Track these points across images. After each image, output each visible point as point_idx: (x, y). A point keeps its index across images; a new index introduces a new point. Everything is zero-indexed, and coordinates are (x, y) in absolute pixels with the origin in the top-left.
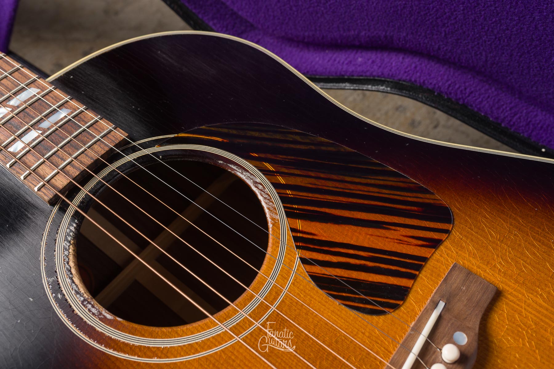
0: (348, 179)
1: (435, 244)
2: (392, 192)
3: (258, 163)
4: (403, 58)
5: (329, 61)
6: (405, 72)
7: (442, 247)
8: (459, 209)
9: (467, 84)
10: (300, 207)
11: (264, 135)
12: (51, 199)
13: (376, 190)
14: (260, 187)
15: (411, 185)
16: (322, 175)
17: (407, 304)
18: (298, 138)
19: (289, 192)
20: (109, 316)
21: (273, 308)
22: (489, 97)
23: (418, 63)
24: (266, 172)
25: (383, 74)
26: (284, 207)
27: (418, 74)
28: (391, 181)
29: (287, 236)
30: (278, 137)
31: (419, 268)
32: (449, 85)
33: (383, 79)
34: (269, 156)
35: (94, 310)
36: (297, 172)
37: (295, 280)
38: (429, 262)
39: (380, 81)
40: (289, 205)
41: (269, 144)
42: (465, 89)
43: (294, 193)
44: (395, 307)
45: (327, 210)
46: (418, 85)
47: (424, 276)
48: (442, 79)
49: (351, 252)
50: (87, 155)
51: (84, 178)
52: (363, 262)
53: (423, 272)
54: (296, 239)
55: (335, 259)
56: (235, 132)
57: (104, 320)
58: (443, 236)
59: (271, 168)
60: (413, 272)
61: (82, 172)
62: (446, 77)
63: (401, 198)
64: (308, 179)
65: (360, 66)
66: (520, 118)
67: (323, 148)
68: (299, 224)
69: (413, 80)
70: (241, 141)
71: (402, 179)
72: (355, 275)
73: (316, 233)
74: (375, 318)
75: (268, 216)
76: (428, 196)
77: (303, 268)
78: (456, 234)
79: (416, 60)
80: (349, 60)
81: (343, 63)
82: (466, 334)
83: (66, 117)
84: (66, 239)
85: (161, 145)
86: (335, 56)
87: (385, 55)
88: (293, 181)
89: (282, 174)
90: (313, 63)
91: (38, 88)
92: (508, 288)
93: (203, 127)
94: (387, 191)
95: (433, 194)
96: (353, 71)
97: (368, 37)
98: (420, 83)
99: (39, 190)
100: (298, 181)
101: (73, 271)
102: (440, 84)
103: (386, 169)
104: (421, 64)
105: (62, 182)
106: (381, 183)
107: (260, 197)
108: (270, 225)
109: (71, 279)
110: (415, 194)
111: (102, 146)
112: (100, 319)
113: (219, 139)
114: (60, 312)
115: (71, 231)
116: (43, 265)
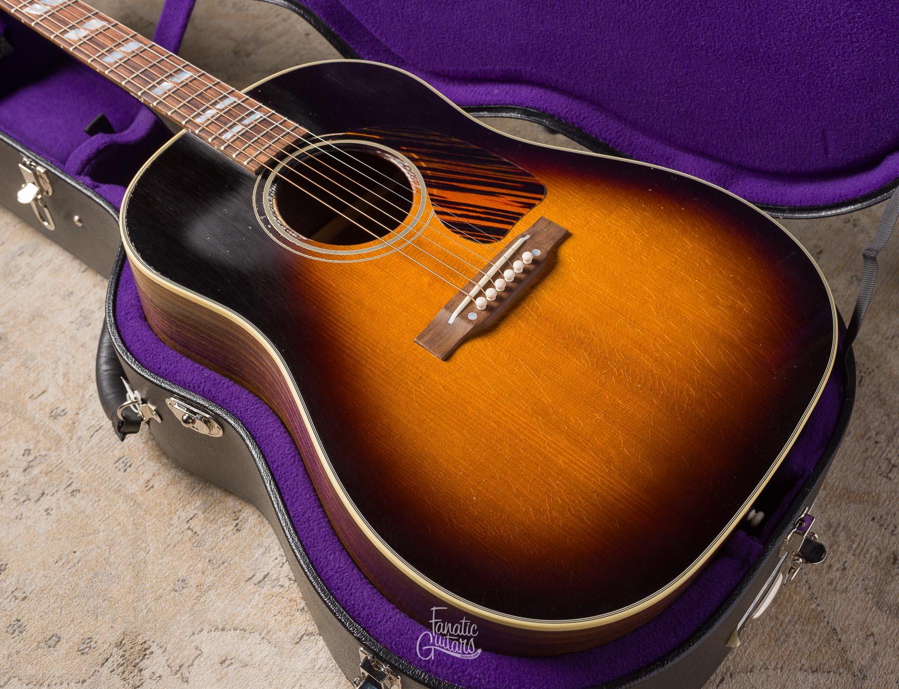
1: (530, 206)
3: (406, 153)
4: (532, 90)
5: (470, 93)
6: (532, 100)
7: (535, 208)
8: (552, 187)
9: (582, 111)
10: (436, 181)
11: (411, 136)
12: (257, 170)
13: (493, 173)
14: (408, 168)
15: (520, 171)
16: (454, 163)
17: (506, 238)
18: (437, 138)
19: (429, 172)
20: (304, 238)
21: (419, 234)
22: (599, 122)
23: (543, 94)
24: (412, 159)
25: (514, 102)
26: (425, 181)
27: (542, 102)
28: (504, 168)
29: (426, 198)
30: (422, 137)
31: (517, 219)
32: (567, 112)
33: (514, 107)
34: (415, 149)
35: (293, 235)
36: (436, 160)
37: (430, 223)
38: (524, 217)
39: (512, 108)
40: (428, 180)
41: (415, 141)
42: (580, 115)
43: (432, 173)
44: (499, 239)
45: (456, 184)
46: (542, 111)
47: (519, 224)
48: (561, 107)
49: (471, 209)
50: (280, 143)
51: (282, 156)
52: (478, 215)
53: (519, 222)
54: (432, 200)
55: (459, 212)
56: (389, 133)
57: (302, 240)
58: (537, 202)
59: (416, 157)
60: (512, 221)
61: (277, 153)
62: (565, 105)
63: (510, 179)
64: (443, 165)
65: (495, 96)
66: (624, 140)
67: (456, 145)
68: (435, 191)
69: (538, 106)
70: (394, 139)
71: (512, 167)
72: (471, 221)
73: (447, 197)
74: (484, 245)
75: (413, 186)
76: (530, 178)
77: (437, 216)
78: (546, 201)
79: (542, 91)
80: (487, 91)
81: (482, 94)
82: (540, 251)
83: (261, 117)
84: (270, 195)
85: (334, 140)
86: (476, 89)
87: (517, 87)
88: (432, 165)
89: (424, 161)
90: (458, 95)
91: (237, 96)
92: (576, 233)
93: (365, 129)
94: (500, 174)
95: (533, 177)
96: (489, 101)
97: (502, 70)
98: (543, 109)
99: (248, 164)
100: (436, 166)
101: (277, 213)
102: (559, 111)
103: (502, 160)
104: (546, 95)
105: (263, 159)
106: (497, 169)
107: (407, 175)
108: (414, 192)
109: (276, 217)
110: (520, 177)
111: (291, 137)
112: (299, 240)
113: (378, 137)
114: (271, 235)
115: (273, 190)
116: (255, 209)
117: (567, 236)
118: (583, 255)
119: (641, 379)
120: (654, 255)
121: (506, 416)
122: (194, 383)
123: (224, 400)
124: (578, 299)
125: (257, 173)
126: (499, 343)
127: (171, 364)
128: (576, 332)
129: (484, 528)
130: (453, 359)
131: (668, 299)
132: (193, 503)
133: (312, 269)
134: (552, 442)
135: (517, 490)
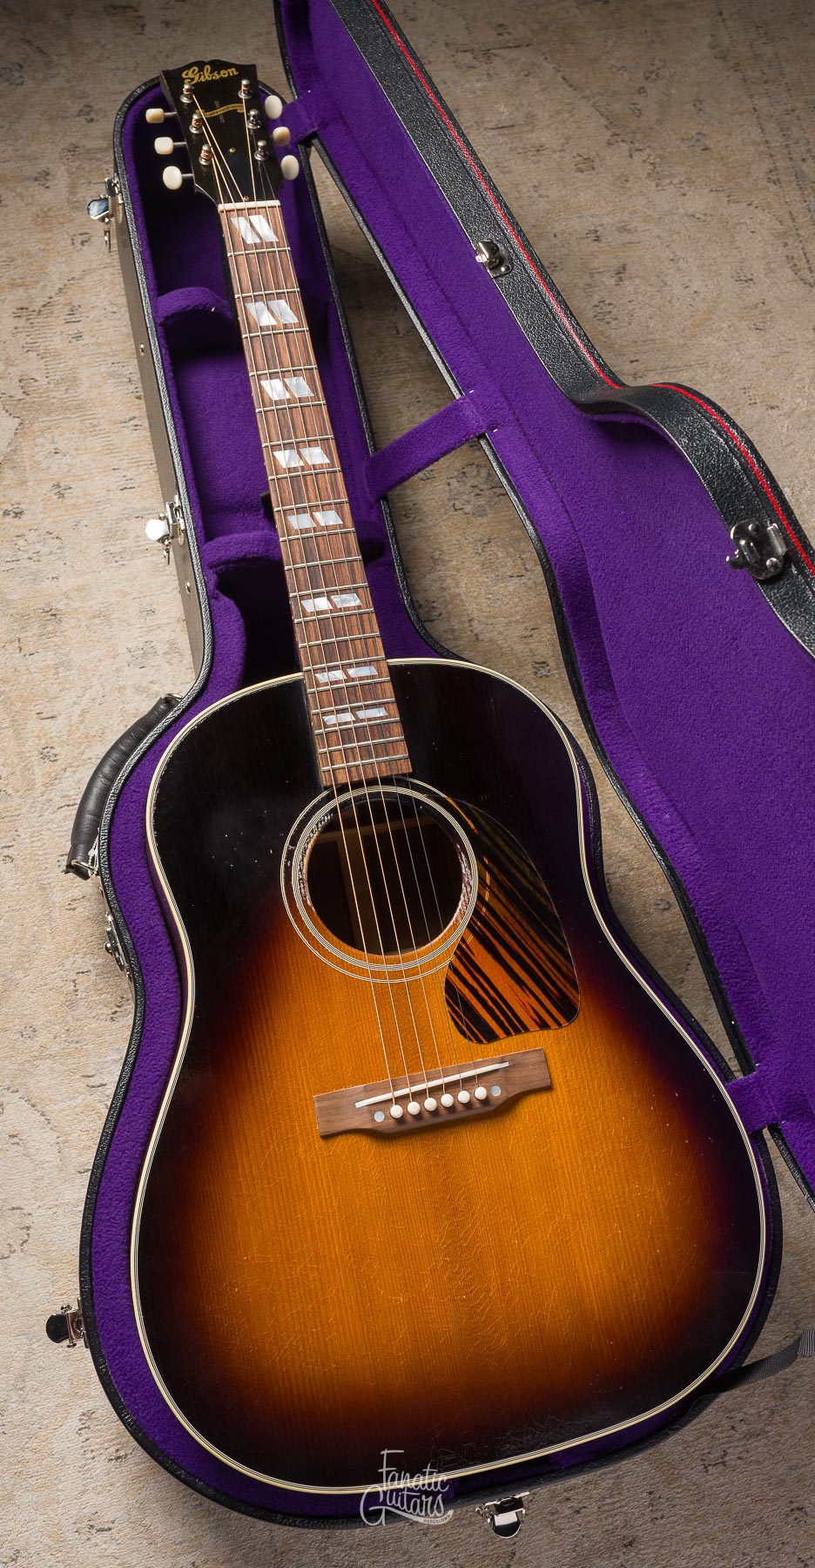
0: (532, 933)
1: (543, 1025)
2: (552, 969)
3: (483, 869)
7: (546, 1032)
8: (584, 1018)
10: (482, 927)
11: (507, 849)
12: (326, 784)
13: (543, 958)
14: (468, 889)
15: (571, 975)
16: (518, 916)
17: (488, 1046)
18: (528, 871)
19: (484, 909)
20: (309, 903)
21: (405, 980)
24: (482, 880)
26: (471, 918)
28: (560, 960)
29: (455, 939)
30: (515, 858)
31: (517, 1031)
32: (706, 909)
34: (495, 870)
35: (303, 890)
36: (503, 899)
37: (434, 974)
38: (528, 1034)
40: (475, 920)
41: (503, 859)
42: (715, 924)
43: (487, 913)
44: (479, 1041)
45: (495, 943)
46: (683, 887)
47: (516, 1039)
48: (705, 899)
49: (486, 985)
51: (357, 785)
52: (486, 998)
53: (518, 1036)
54: (459, 947)
56: (488, 828)
57: (305, 902)
58: (553, 1025)
59: (488, 882)
60: (512, 1031)
61: (359, 779)
62: (710, 900)
63: (553, 977)
64: (506, 911)
65: (660, 823)
66: (736, 983)
67: (538, 895)
68: (470, 939)
70: (486, 841)
71: (568, 965)
72: (474, 1002)
73: (475, 953)
74: (460, 1036)
75: (455, 915)
76: (574, 991)
77: (445, 970)
78: (564, 1031)
80: (660, 806)
81: (652, 805)
82: (502, 1092)
83: (382, 718)
84: (317, 825)
85: (429, 797)
87: (687, 834)
88: (493, 902)
89: (492, 892)
91: (378, 670)
92: (559, 1090)
93: (470, 805)
94: (550, 965)
95: (578, 992)
99: (327, 770)
100: (497, 907)
101: (308, 851)
103: (565, 948)
105: (343, 778)
106: (552, 955)
107: (462, 898)
108: (451, 924)
109: (303, 858)
110: (565, 982)
111: (386, 767)
112: (303, 900)
113: (472, 826)
114: (282, 875)
115: (324, 820)
116: (292, 832)
117: (549, 1089)
118: (542, 1122)
119: (471, 1292)
120: (608, 1173)
121: (326, 1235)
122: (136, 924)
123: (147, 965)
124: (492, 1166)
125: (326, 788)
126: (383, 1157)
127: (132, 885)
128: (459, 1199)
129: (222, 1323)
130: (330, 1142)
131: (574, 1230)
132: (96, 957)
133: (287, 946)
134: (343, 1291)
135: (276, 1310)
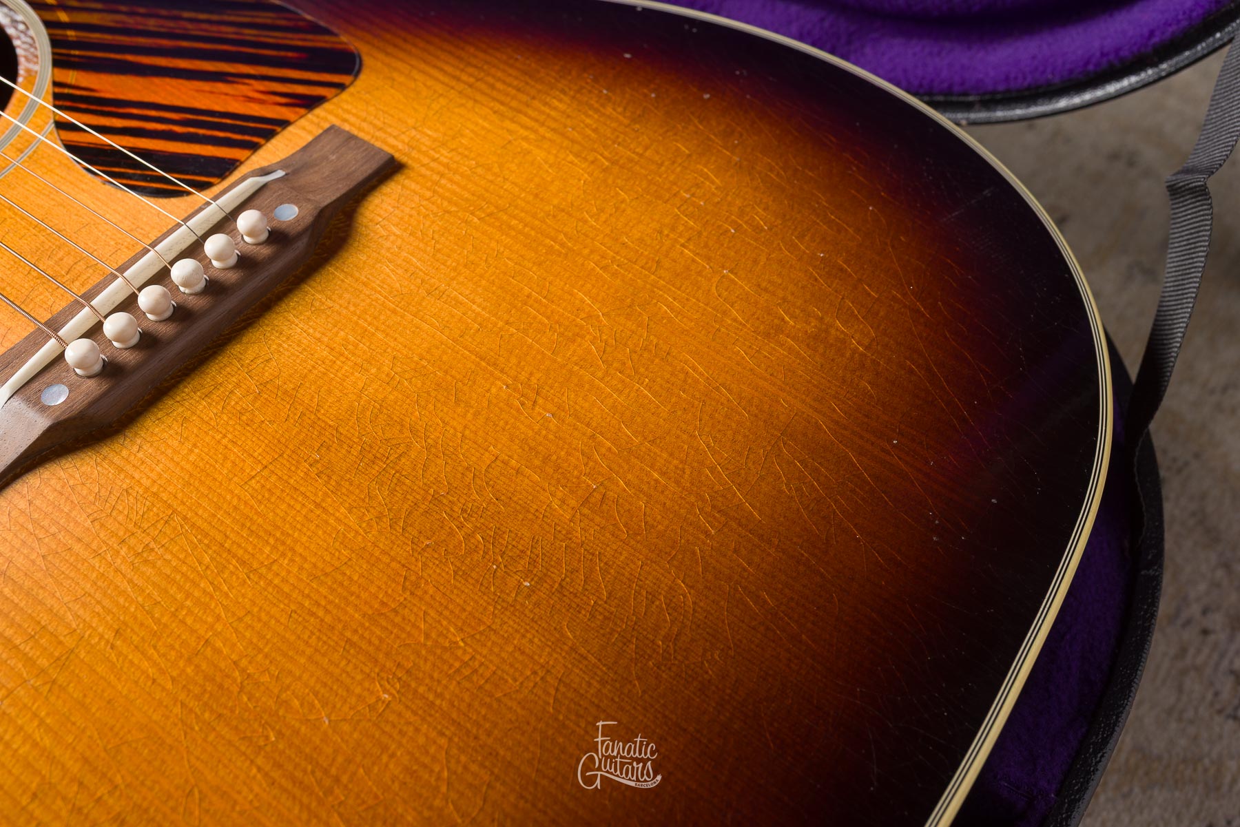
1: (310, 103)
2: (262, 33)
7: (322, 107)
8: (375, 58)
10: (85, 53)
13: (232, 29)
14: (23, 27)
16: (141, 10)
19: (70, 33)
24: (39, 6)
26: (54, 54)
28: (264, 17)
29: (43, 93)
31: (269, 135)
38: (290, 128)
40: (61, 50)
43: (78, 34)
44: (208, 185)
45: (130, 57)
49: (153, 113)
52: (167, 127)
53: (273, 141)
58: (330, 93)
60: (257, 140)
64: (112, 15)
68: (71, 76)
73: (97, 87)
74: (162, 202)
75: (21, 66)
76: (325, 38)
77: (55, 135)
78: (356, 89)
82: (299, 208)
88: (82, 18)
89: (68, 9)
95: (336, 35)
100: (94, 19)
107: (17, 43)
108: (20, 80)
110: (301, 36)
117: (390, 169)
120: (617, 209)
128: (362, 426)
131: (640, 324)
